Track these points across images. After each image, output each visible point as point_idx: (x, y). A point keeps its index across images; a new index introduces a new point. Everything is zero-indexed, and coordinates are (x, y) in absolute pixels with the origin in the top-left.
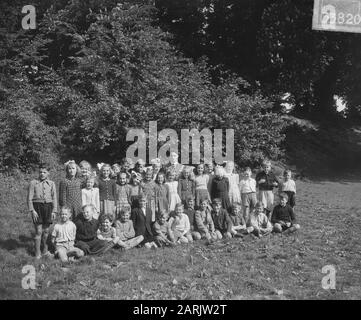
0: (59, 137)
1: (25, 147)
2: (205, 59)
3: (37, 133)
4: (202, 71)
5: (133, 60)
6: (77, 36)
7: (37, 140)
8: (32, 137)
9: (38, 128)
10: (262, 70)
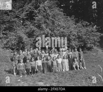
0: (32, 41)
1: (22, 45)
2: (73, 16)
3: (26, 40)
4: (73, 20)
5: (52, 17)
6: (35, 11)
7: (26, 42)
8: (24, 42)
9: (26, 39)
10: (90, 19)
